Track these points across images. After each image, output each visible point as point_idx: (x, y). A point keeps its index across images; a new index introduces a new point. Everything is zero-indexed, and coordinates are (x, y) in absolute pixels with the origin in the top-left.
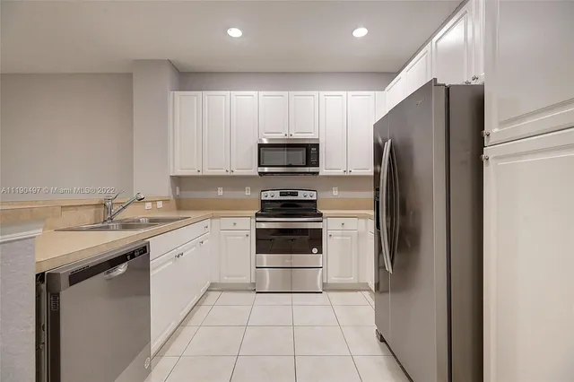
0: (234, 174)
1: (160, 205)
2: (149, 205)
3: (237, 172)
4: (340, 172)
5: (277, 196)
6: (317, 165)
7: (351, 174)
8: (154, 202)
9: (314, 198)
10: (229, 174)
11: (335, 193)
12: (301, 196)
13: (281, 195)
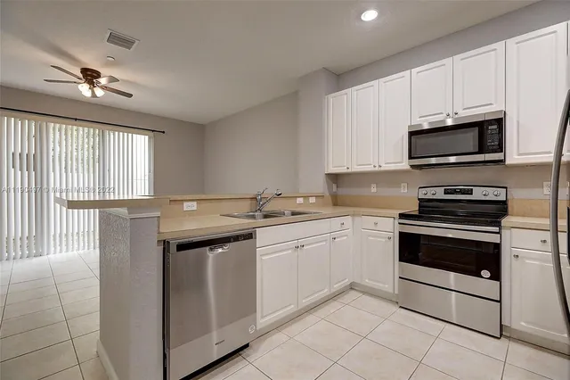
0: (382, 169)
1: (312, 200)
2: (300, 200)
3: (385, 167)
5: (440, 194)
8: (306, 197)
9: (502, 198)
10: (377, 169)
12: (478, 194)
13: (446, 192)
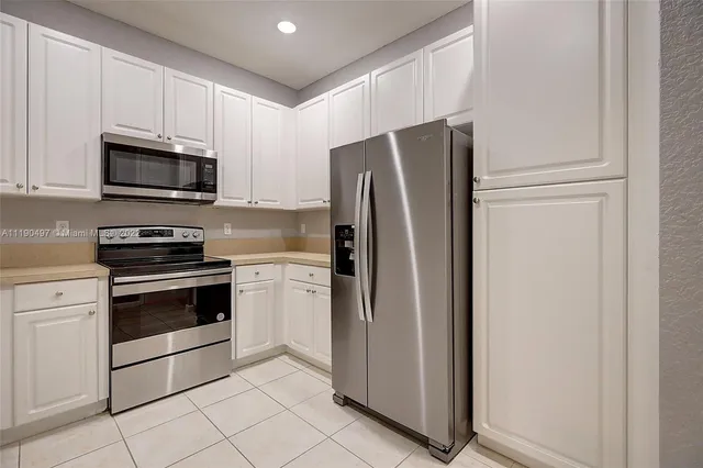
3: (47, 191)
4: (243, 203)
5: (133, 236)
6: (214, 189)
7: (257, 206)
9: (200, 239)
10: (23, 192)
11: (228, 231)
12: (178, 236)
